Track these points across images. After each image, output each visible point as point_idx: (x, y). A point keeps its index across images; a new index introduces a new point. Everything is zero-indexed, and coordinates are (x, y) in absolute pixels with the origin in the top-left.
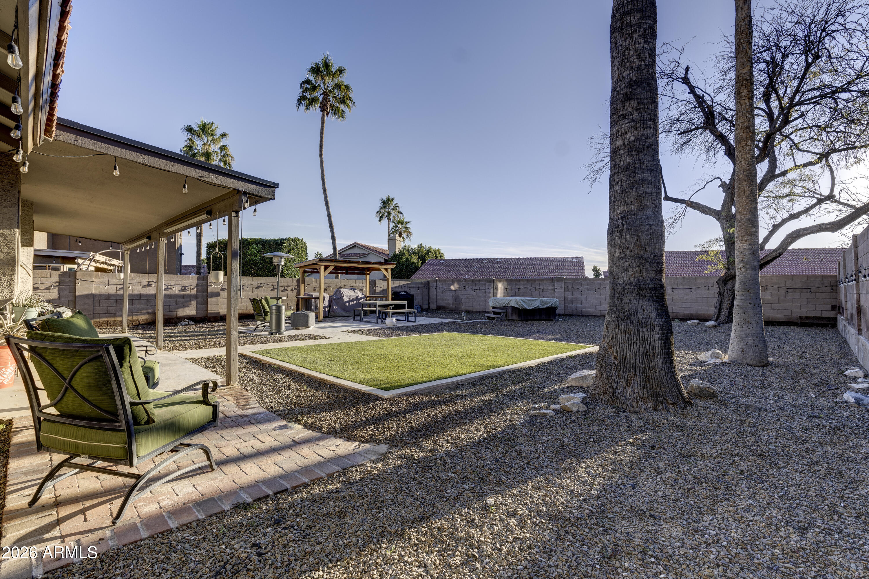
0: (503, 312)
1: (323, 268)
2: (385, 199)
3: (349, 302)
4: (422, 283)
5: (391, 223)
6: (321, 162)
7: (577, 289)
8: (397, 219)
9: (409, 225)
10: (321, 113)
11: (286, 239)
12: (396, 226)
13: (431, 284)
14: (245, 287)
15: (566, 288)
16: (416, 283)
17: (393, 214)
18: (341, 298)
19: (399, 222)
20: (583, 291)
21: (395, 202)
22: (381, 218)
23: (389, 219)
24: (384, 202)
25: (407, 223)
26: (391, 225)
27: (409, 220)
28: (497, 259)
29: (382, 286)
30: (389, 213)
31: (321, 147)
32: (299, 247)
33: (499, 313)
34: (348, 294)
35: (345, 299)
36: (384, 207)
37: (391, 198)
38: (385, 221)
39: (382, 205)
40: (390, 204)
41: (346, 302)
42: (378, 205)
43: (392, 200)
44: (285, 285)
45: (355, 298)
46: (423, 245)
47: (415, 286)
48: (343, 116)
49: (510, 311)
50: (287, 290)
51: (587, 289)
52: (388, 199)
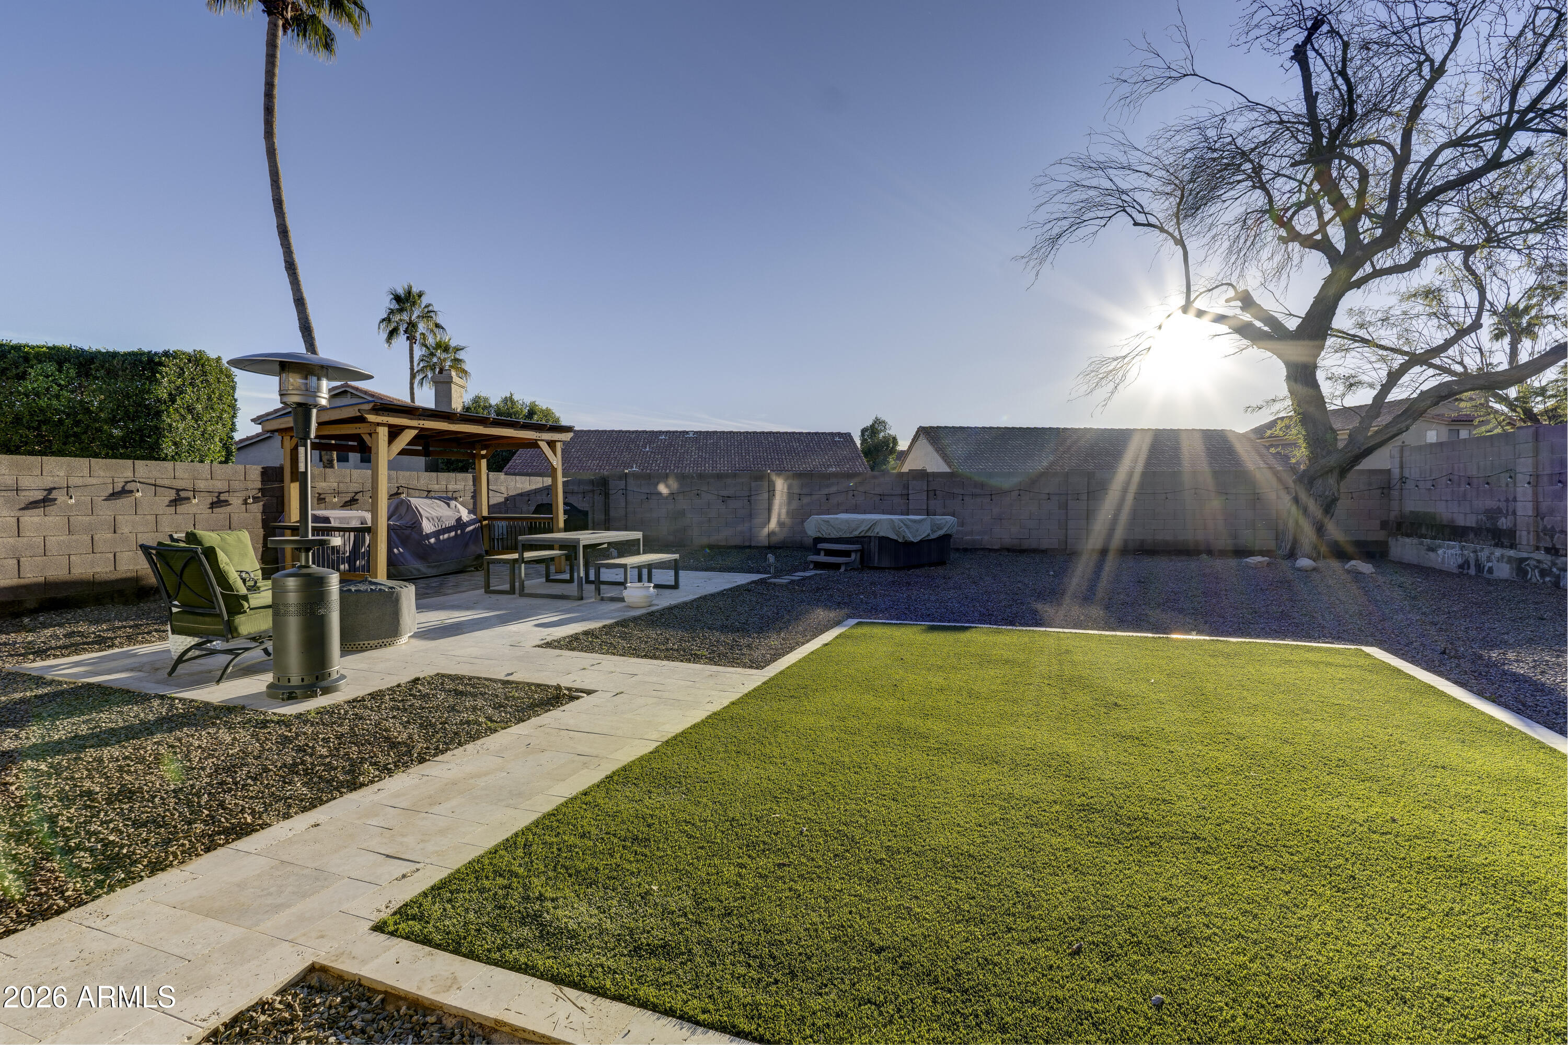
0: (856, 551)
1: (383, 432)
2: (401, 292)
3: (437, 534)
4: (592, 482)
5: (416, 347)
6: (271, 153)
7: (953, 496)
8: (431, 341)
9: (461, 355)
10: (265, 18)
11: (166, 354)
12: (432, 354)
13: (612, 484)
14: (60, 496)
15: (931, 494)
16: (580, 482)
17: (422, 327)
18: (416, 525)
19: (439, 345)
20: (966, 498)
21: (425, 301)
22: (393, 333)
23: (411, 339)
24: (397, 298)
25: (458, 349)
26: (418, 352)
27: (462, 344)
28: (687, 433)
29: (503, 489)
30: (412, 326)
31: (269, 110)
32: (211, 379)
33: (847, 554)
34: (434, 514)
35: (428, 527)
36: (401, 310)
37: (415, 290)
38: (401, 341)
39: (394, 306)
40: (414, 303)
41: (428, 536)
42: (386, 303)
43: (420, 295)
44: (220, 485)
45: (452, 522)
46: (515, 398)
47: (576, 489)
48: (328, 46)
49: (874, 547)
50: (226, 503)
51: (974, 495)
52: (409, 293)
